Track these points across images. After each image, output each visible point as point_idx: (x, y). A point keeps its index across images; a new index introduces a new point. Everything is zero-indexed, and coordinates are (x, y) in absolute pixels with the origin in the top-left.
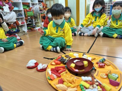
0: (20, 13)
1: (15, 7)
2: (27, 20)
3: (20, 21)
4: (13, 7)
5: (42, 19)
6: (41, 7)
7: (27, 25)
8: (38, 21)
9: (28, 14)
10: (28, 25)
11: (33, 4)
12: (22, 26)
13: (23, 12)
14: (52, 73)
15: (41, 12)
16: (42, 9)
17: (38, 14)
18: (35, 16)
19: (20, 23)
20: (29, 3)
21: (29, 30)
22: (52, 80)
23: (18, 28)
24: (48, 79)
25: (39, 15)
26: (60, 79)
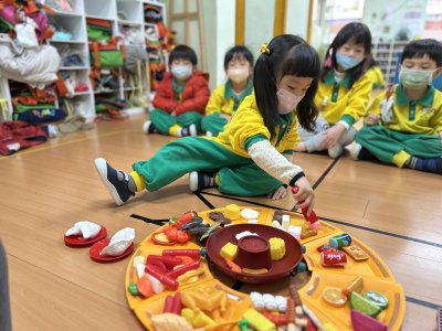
0: (77, 52)
1: (58, 30)
2: (96, 81)
3: (71, 82)
4: (53, 29)
5: (151, 81)
6: (154, 38)
7: (96, 96)
8: (136, 85)
9: (103, 60)
10: (99, 98)
11: (125, 27)
12: (76, 100)
13: (86, 51)
14: (146, 270)
15: (152, 56)
16: (155, 46)
17: (139, 63)
18: (129, 67)
19: (71, 86)
20: (110, 22)
21: (100, 115)
22: (142, 297)
23: (61, 104)
24: (130, 291)
25: (143, 67)
26: (173, 294)
